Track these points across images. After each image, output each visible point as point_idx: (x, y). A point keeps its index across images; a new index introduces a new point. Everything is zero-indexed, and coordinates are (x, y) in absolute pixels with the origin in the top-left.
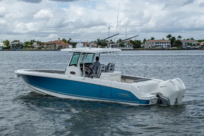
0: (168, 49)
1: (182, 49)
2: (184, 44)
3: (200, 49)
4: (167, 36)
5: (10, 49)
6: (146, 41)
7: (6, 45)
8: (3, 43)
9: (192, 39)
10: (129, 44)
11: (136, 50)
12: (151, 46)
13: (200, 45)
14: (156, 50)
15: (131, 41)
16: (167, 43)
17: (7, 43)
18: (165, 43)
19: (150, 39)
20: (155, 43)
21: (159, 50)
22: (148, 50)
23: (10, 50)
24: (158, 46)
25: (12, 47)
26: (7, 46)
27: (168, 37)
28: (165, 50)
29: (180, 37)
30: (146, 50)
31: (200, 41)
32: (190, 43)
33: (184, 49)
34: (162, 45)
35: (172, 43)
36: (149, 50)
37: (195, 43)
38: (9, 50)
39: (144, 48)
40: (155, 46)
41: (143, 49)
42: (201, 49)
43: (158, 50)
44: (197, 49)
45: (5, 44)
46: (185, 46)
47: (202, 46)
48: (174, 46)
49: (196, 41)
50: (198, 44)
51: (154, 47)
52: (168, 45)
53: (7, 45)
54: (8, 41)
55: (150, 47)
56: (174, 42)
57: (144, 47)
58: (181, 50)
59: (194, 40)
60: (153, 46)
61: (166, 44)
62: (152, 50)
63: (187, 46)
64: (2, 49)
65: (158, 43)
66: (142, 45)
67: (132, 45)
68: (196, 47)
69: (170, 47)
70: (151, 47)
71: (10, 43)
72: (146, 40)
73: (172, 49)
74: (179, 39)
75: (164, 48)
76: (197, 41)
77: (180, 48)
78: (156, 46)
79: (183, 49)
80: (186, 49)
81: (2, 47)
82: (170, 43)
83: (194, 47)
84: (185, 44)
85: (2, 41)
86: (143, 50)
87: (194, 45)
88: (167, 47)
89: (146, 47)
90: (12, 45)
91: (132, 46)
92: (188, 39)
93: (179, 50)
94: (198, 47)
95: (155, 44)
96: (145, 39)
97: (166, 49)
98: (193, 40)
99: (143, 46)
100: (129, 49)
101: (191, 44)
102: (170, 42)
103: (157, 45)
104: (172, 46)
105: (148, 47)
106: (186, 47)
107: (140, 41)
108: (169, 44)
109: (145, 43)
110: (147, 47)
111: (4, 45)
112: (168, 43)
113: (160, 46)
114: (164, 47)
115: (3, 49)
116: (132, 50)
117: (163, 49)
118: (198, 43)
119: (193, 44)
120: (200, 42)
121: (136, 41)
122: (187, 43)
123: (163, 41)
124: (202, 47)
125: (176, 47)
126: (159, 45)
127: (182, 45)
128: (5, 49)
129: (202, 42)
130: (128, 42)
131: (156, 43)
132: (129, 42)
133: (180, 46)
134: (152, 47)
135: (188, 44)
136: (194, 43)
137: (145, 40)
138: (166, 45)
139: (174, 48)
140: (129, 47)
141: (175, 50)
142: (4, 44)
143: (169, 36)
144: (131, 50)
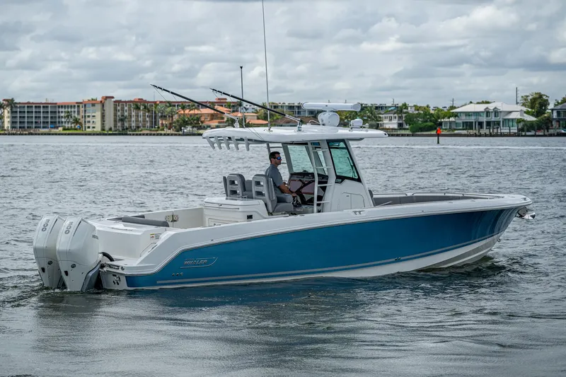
5: (551, 131)
7: (533, 115)
8: (524, 105)
17: (537, 104)
23: (551, 135)
25: (558, 121)
26: (537, 116)
38: (544, 136)
45: (532, 108)
53: (537, 114)
54: (541, 96)
64: (519, 130)
71: (551, 106)
81: (519, 121)
85: (519, 99)
90: (559, 113)
111: (527, 113)
115: (522, 130)
128: (528, 131)
142: (525, 109)
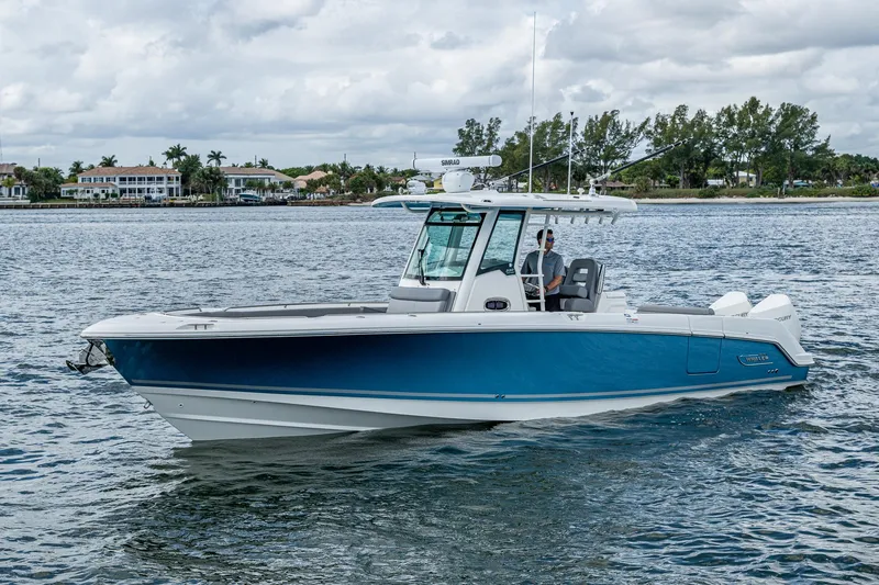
0: (172, 205)
1: (225, 204)
2: (232, 185)
3: (295, 202)
4: (167, 153)
6: (81, 171)
9: (264, 163)
10: (9, 184)
11: (42, 207)
12: (103, 191)
13: (297, 187)
14: (122, 206)
15: (20, 173)
16: (165, 181)
18: (160, 179)
19: (96, 164)
20: (117, 180)
21: (136, 206)
22: (90, 206)
24: (130, 191)
27: (170, 156)
28: (158, 206)
29: (216, 156)
30: (81, 206)
31: (294, 173)
32: (256, 182)
33: (234, 204)
34: (145, 186)
35: (185, 180)
36: (96, 207)
37: (276, 179)
39: (72, 199)
40: (118, 192)
41: (71, 202)
42: (297, 204)
43: (131, 206)
44: (284, 203)
46: (238, 191)
47: (301, 190)
48: (194, 192)
49: (278, 170)
50: (288, 185)
51: (114, 195)
52: (170, 186)
55: (96, 195)
56: (195, 175)
57: (75, 196)
58: (220, 206)
59: (272, 168)
60: (110, 192)
61: (164, 185)
62: (105, 207)
63: (244, 190)
65: (130, 179)
66: (64, 189)
67: (24, 189)
68: (279, 196)
69: (177, 195)
70: (103, 196)
72: (83, 166)
73: (188, 205)
74: (214, 163)
75: (154, 201)
76: (284, 172)
77: (218, 201)
78: (123, 191)
79: (228, 202)
80: (240, 204)
82: (177, 178)
83: (271, 195)
84: (237, 182)
86: (69, 207)
87: (273, 188)
88: (165, 194)
89: (83, 197)
91: (24, 193)
92: (249, 165)
93: (215, 206)
94: (287, 194)
95: (117, 182)
96: (77, 165)
97: (163, 202)
98: (269, 168)
99: (71, 192)
100: (11, 202)
101: (260, 186)
102: (180, 175)
103: (127, 186)
104: (186, 193)
105: (90, 195)
106: (241, 196)
107: (57, 171)
108: (175, 185)
109: (76, 181)
110: (86, 196)
112: (169, 179)
113: (140, 191)
114: (154, 196)
116: (25, 207)
117: (149, 204)
118: (287, 178)
119: (267, 183)
120: (295, 176)
121: (42, 170)
122: (245, 179)
123: (149, 174)
124: (300, 195)
125: (201, 197)
126: (137, 186)
127: (226, 186)
129: (300, 177)
130: (6, 177)
131: (123, 179)
132: (10, 176)
133: (219, 191)
134: (107, 195)
135: (250, 185)
136: (272, 181)
137: (77, 169)
138: (160, 186)
139: (193, 198)
140: (10, 195)
141: (200, 206)
143: (175, 153)
144: (18, 207)
